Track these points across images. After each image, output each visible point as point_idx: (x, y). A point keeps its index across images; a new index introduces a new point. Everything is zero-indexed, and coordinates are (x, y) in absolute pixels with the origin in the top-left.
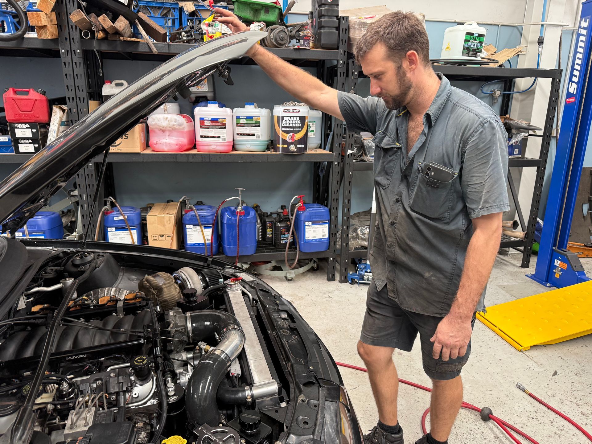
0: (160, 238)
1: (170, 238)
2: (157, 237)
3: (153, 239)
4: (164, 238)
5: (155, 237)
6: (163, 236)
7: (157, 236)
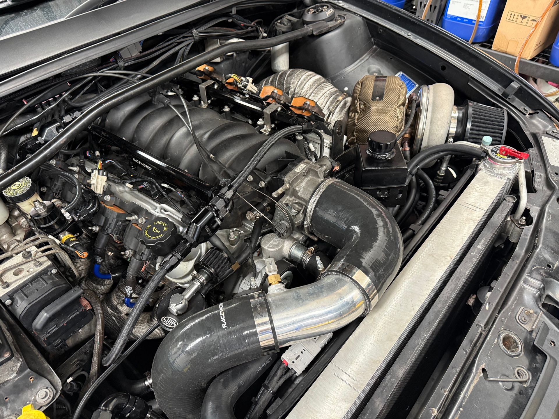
0: (520, 19)
1: (535, 23)
2: (515, 17)
3: (508, 18)
4: (525, 20)
5: (512, 16)
6: (525, 17)
7: (516, 14)
